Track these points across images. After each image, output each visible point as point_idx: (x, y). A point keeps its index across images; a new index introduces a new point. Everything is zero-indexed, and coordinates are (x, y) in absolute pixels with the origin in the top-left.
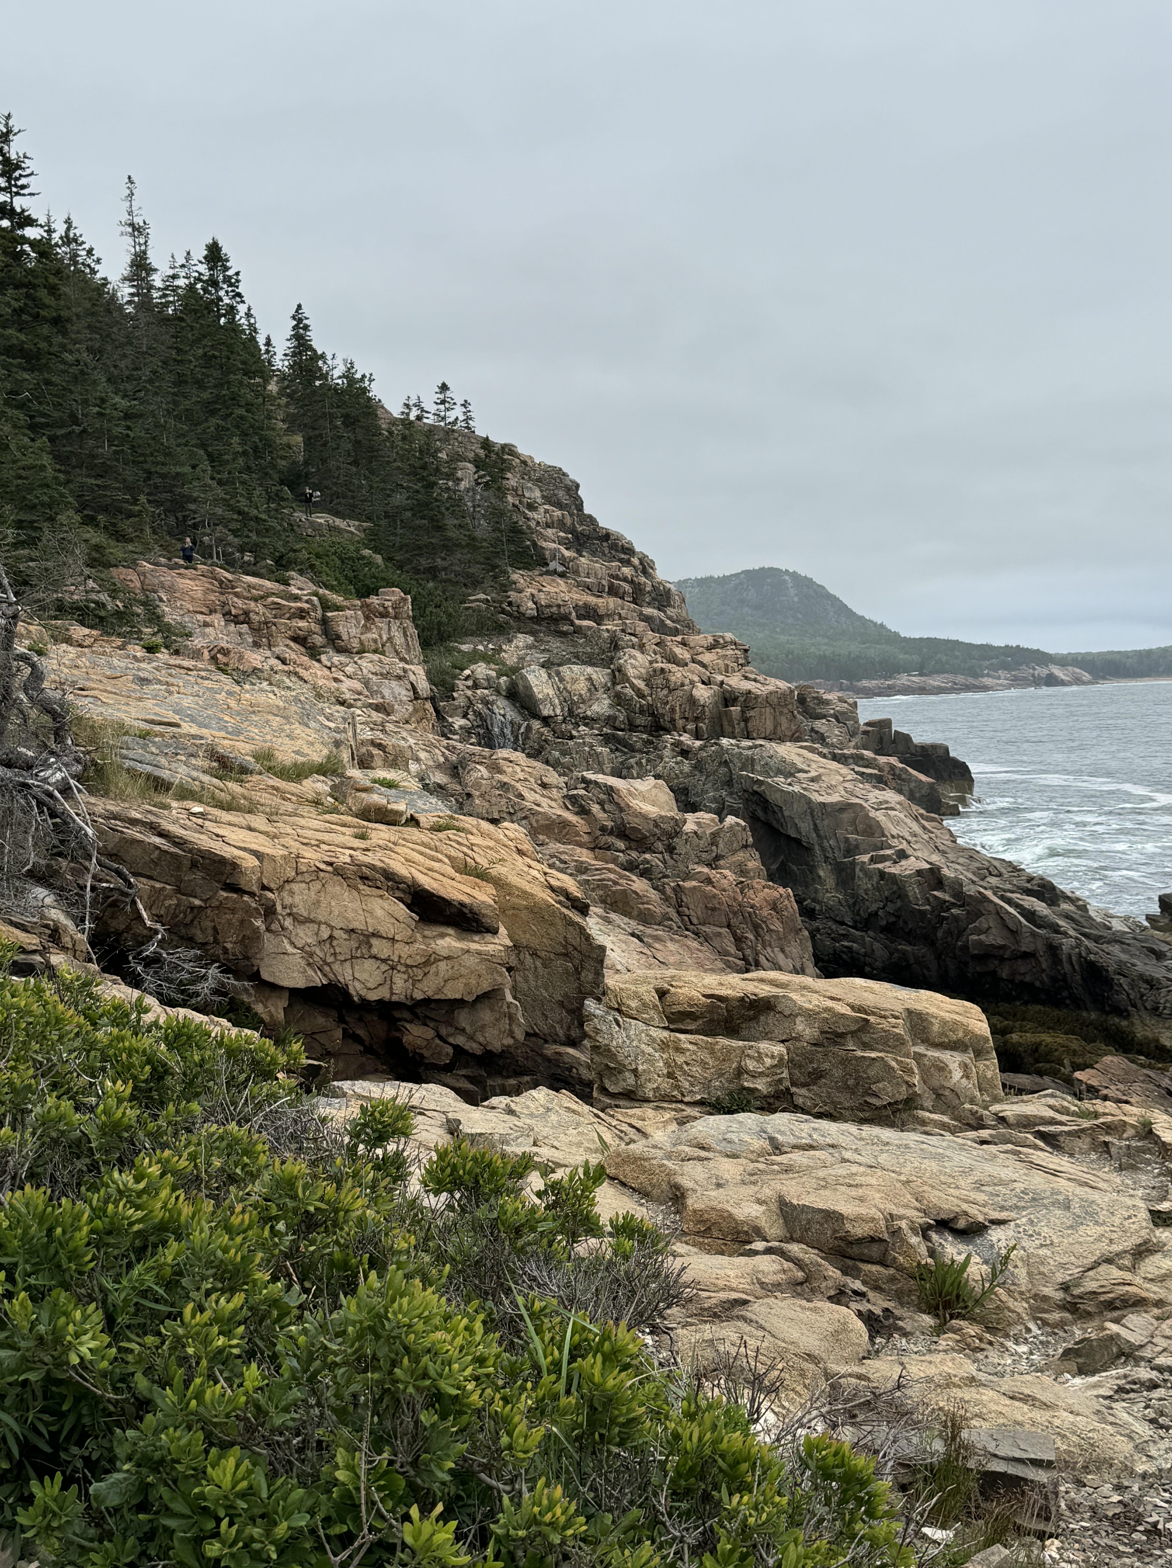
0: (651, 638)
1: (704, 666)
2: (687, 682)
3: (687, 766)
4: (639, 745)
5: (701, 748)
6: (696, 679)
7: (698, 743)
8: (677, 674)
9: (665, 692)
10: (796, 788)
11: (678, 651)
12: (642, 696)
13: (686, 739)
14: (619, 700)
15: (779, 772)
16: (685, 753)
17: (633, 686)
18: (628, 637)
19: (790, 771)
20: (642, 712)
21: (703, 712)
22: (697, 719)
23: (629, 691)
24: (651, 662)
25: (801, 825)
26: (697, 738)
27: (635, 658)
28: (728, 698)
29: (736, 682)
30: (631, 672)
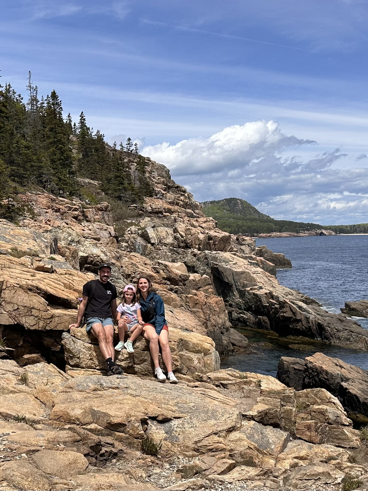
0: (186, 218)
1: (203, 228)
2: (197, 232)
3: (194, 259)
4: (181, 252)
5: (200, 254)
6: (200, 232)
7: (199, 252)
8: (194, 230)
9: (190, 236)
10: (228, 267)
11: (195, 223)
12: (182, 236)
13: (196, 251)
14: (175, 238)
15: (224, 261)
16: (195, 255)
17: (180, 234)
18: (180, 218)
19: (227, 261)
20: (182, 242)
21: (201, 242)
22: (199, 245)
23: (179, 235)
24: (186, 226)
25: (229, 278)
26: (199, 250)
27: (181, 225)
28: (210, 238)
29: (212, 233)
30: (179, 230)
